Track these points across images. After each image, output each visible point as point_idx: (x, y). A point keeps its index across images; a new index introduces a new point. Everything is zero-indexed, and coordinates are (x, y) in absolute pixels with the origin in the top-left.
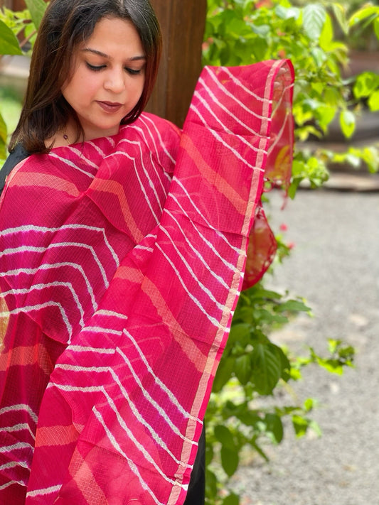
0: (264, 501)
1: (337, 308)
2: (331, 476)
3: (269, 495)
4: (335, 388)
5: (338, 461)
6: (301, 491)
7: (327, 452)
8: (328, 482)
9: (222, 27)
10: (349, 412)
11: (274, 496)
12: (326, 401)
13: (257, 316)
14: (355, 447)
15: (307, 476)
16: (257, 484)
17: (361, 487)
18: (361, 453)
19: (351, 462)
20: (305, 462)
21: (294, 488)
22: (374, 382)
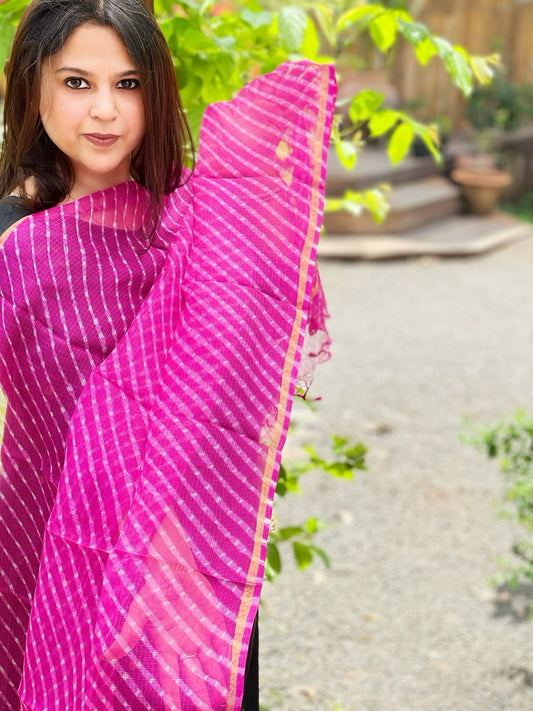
1: (347, 415)
2: (346, 629)
4: (348, 518)
5: (355, 610)
6: (309, 650)
7: (340, 599)
8: (347, 637)
10: (367, 546)
12: (337, 534)
14: (376, 591)
15: (315, 631)
17: (386, 640)
18: (384, 597)
19: (372, 610)
21: (298, 648)
22: (398, 506)
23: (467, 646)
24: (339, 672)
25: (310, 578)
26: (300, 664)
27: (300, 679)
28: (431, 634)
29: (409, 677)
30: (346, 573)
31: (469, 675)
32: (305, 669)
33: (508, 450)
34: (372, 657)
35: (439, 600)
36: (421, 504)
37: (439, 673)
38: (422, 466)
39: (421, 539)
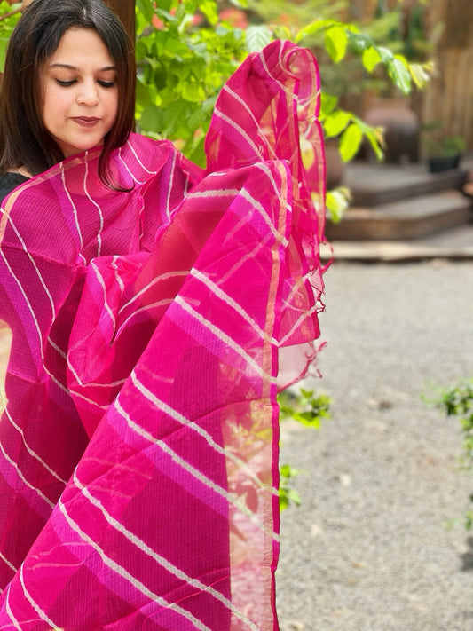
1: (354, 393)
2: (337, 574)
4: (346, 480)
5: (346, 559)
6: (301, 591)
7: (333, 549)
8: (333, 581)
10: (361, 505)
12: (335, 494)
14: (366, 543)
15: (308, 576)
17: (372, 584)
19: (361, 558)
20: (307, 561)
21: (292, 590)
22: (393, 471)
23: (444, 591)
24: (326, 611)
25: (308, 530)
26: (292, 602)
27: (291, 615)
28: (413, 580)
29: (389, 616)
30: (341, 527)
31: (443, 616)
32: (295, 607)
33: (466, 410)
34: (357, 598)
35: (423, 552)
36: (414, 469)
37: (416, 614)
38: (417, 437)
39: (410, 499)
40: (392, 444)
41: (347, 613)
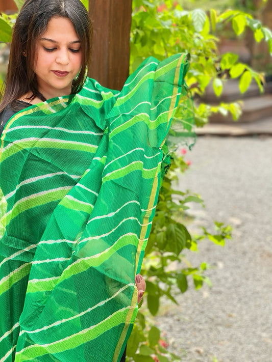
0: (176, 338)
1: (221, 214)
2: (219, 320)
3: (179, 333)
4: (221, 265)
5: (224, 311)
6: (200, 330)
7: (216, 306)
8: (218, 325)
9: (141, 22)
10: (230, 280)
11: (182, 334)
12: (215, 273)
13: (169, 206)
14: (235, 302)
15: (203, 321)
16: (171, 327)
17: (240, 327)
18: (239, 305)
19: (233, 311)
20: (202, 312)
21: (195, 329)
22: (247, 260)
24: (215, 342)
25: (201, 294)
26: (196, 337)
27: (196, 344)
28: (263, 325)
29: (251, 346)
30: (220, 293)
32: (198, 339)
34: (232, 335)
35: (267, 308)
36: (259, 259)
37: (267, 344)
38: (259, 240)
39: (258, 277)
40: (245, 244)
41: (227, 343)
